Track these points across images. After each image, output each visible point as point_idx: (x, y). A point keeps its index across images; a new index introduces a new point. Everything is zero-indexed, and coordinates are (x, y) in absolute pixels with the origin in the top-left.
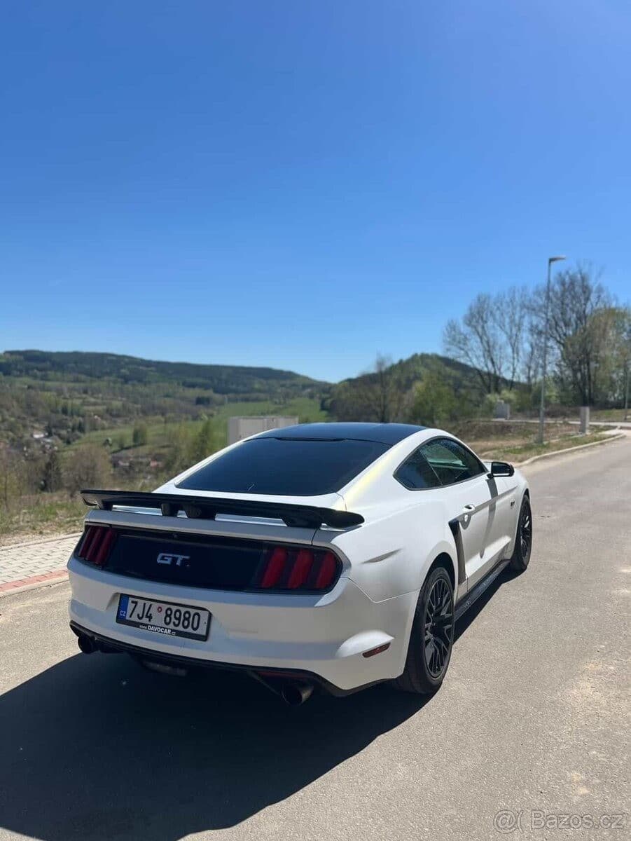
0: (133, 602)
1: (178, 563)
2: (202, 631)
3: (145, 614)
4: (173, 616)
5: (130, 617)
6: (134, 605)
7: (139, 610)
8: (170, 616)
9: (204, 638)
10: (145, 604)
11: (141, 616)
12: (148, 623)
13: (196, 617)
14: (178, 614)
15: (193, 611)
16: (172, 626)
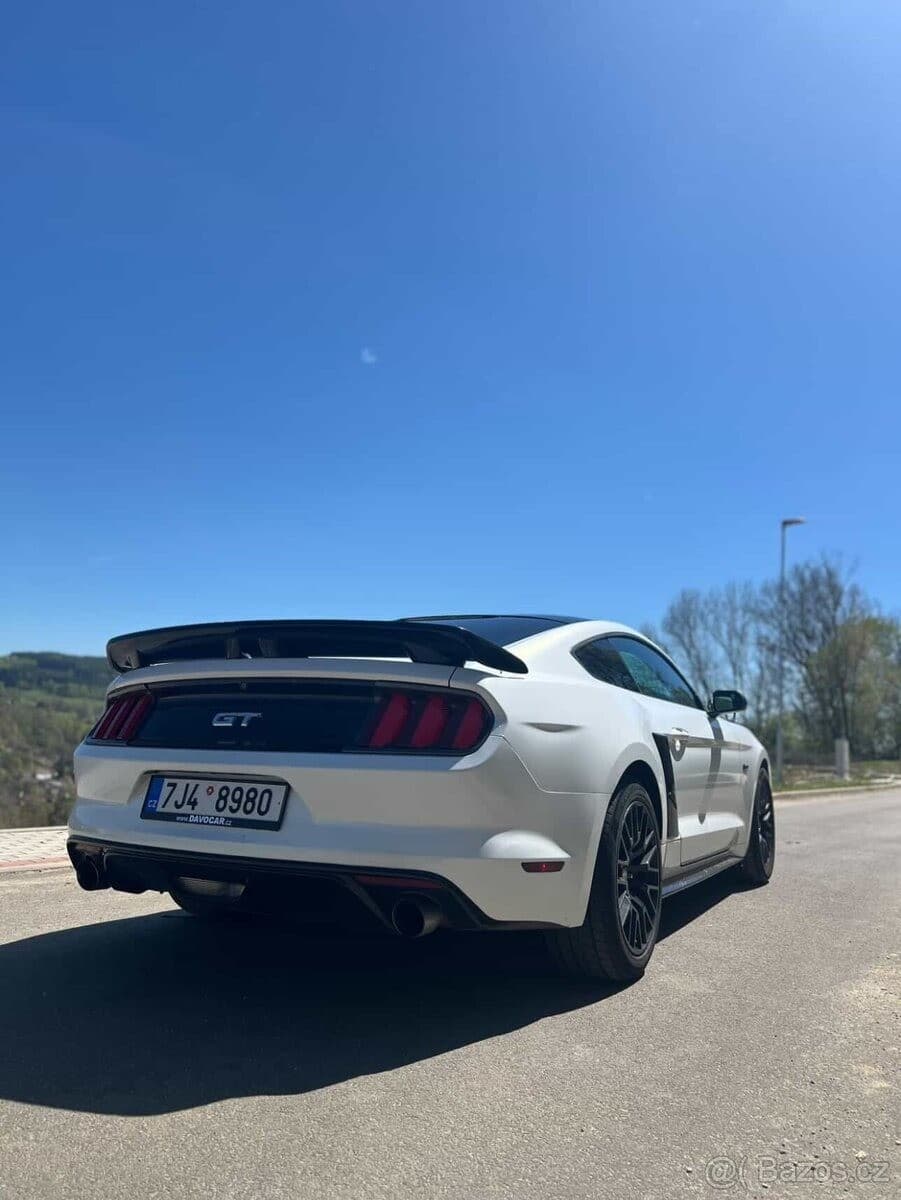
0: (169, 785)
1: (244, 724)
2: (273, 815)
3: (188, 796)
4: (229, 798)
5: (163, 806)
6: (171, 788)
7: (178, 795)
8: (225, 798)
9: (276, 826)
10: (188, 785)
11: (179, 803)
12: (190, 811)
13: (266, 795)
14: (238, 793)
15: (261, 788)
16: (227, 813)
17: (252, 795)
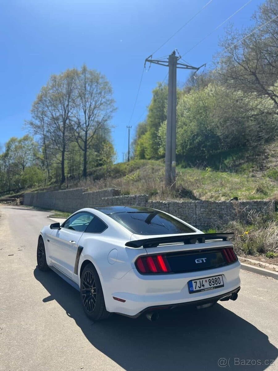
0: (195, 282)
1: (205, 261)
2: (222, 284)
3: (201, 284)
4: (211, 282)
5: (196, 288)
6: (195, 283)
7: (198, 284)
8: (210, 282)
9: (223, 286)
10: (200, 281)
11: (200, 287)
12: (204, 288)
13: (219, 279)
14: (213, 280)
15: (217, 277)
16: (212, 286)
17: (216, 280)
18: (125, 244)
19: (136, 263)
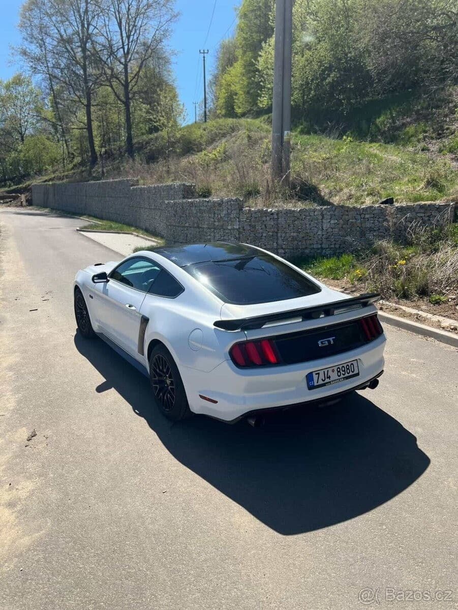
0: (316, 374)
1: (332, 342)
2: (356, 372)
3: (326, 376)
4: (341, 371)
5: (317, 383)
7: (322, 376)
8: (339, 372)
9: (358, 374)
10: (324, 372)
11: (324, 379)
12: (329, 381)
13: (352, 366)
14: (343, 368)
15: (349, 364)
16: (342, 376)
17: (348, 367)
18: (213, 322)
19: (231, 352)
